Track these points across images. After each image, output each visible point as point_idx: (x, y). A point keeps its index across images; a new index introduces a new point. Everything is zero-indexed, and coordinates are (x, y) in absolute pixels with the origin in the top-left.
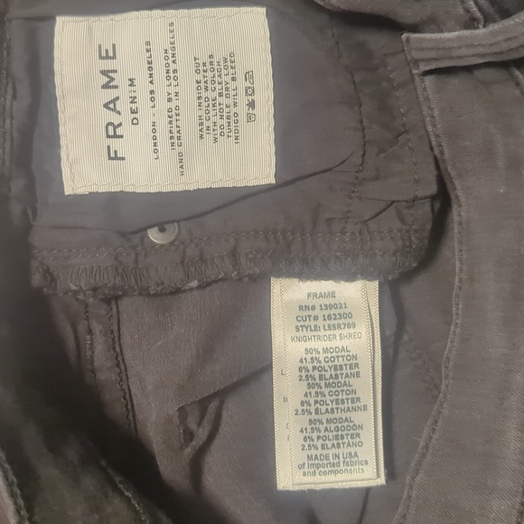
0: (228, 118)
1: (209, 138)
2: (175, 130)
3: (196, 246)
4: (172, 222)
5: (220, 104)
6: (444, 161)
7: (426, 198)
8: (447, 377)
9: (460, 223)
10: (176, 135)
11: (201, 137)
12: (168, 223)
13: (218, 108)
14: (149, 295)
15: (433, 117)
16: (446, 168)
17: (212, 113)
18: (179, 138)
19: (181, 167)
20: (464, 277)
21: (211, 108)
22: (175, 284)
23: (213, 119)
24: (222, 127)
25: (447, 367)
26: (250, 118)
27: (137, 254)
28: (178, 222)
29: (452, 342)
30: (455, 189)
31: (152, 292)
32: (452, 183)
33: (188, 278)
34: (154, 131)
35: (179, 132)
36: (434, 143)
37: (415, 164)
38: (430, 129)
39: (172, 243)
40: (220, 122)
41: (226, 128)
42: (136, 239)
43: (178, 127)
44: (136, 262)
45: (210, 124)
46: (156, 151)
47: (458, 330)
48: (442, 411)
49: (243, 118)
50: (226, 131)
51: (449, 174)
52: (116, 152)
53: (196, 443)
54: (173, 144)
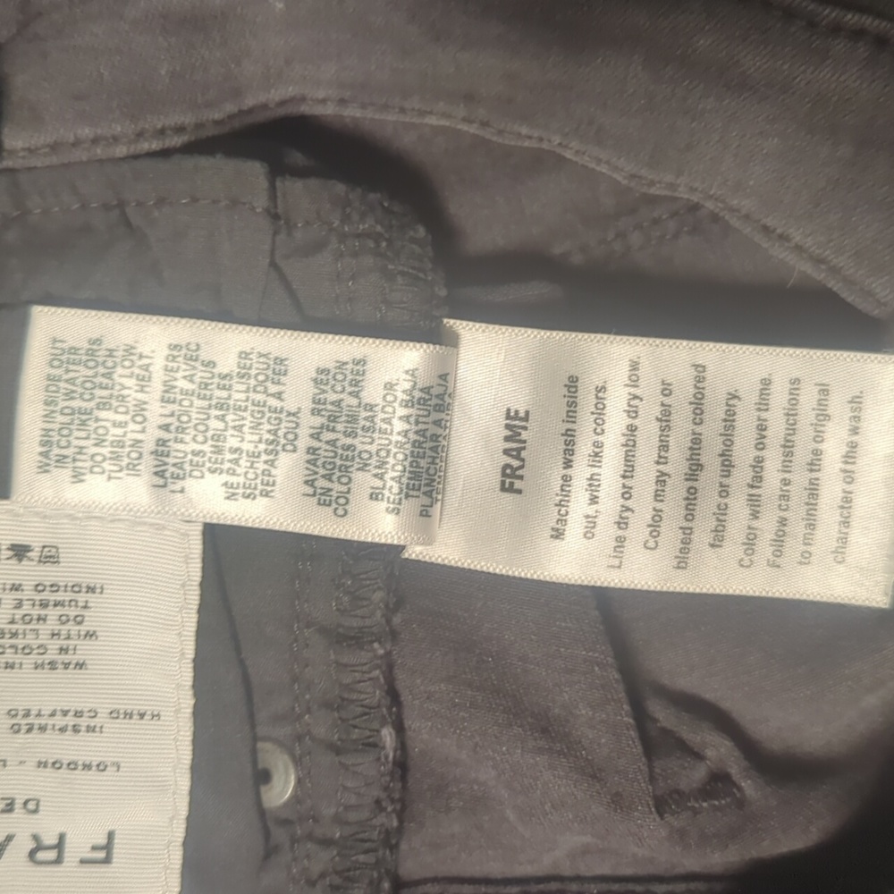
0: (44, 605)
1: (85, 650)
2: (59, 721)
3: (309, 711)
4: (254, 752)
5: (12, 622)
6: (199, 126)
7: (273, 187)
8: (672, 186)
9: (342, 102)
10: (70, 720)
11: (80, 666)
12: (255, 762)
13: (20, 627)
14: (400, 830)
15: (95, 141)
16: (217, 123)
17: (30, 640)
18: (78, 714)
19: (142, 716)
20: (461, 111)
21: (20, 642)
22: (383, 775)
23: (44, 638)
24: (63, 620)
25: (652, 183)
26: (50, 557)
27: (310, 837)
28: (255, 739)
29: (599, 161)
30: (265, 106)
31: (395, 823)
32: (251, 111)
33: (374, 745)
34: (57, 765)
35: (65, 713)
36: (155, 145)
37: (195, 200)
38: (121, 151)
39: (297, 762)
40: (52, 624)
41: (66, 610)
42: (280, 835)
43: (53, 715)
44: (326, 843)
45: (54, 645)
46: (102, 767)
47: (574, 144)
48: (744, 211)
49: (49, 574)
50: (72, 612)
51: (231, 117)
52: (94, 848)
53: (735, 766)
54: (90, 729)
